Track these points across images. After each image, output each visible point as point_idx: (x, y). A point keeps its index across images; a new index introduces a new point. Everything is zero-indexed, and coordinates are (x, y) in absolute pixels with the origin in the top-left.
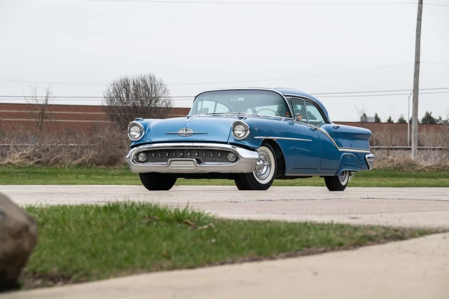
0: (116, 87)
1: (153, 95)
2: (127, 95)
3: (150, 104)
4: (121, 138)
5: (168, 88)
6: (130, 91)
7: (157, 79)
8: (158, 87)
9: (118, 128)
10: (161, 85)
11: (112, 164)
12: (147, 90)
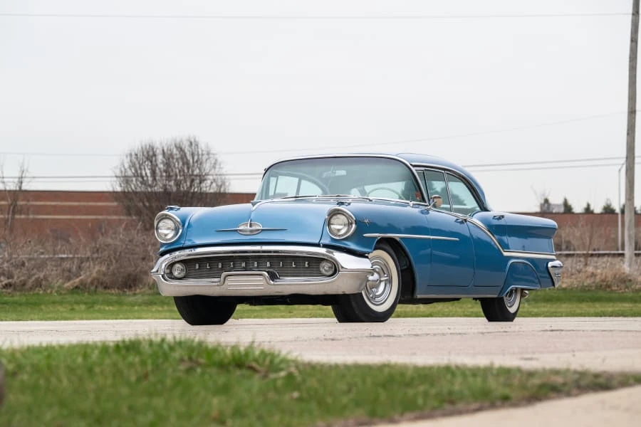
0: (134, 160)
1: (197, 171)
2: (153, 173)
3: (191, 186)
4: (143, 244)
5: (219, 160)
6: (157, 165)
7: (202, 146)
8: (205, 157)
9: (139, 227)
10: (208, 154)
11: (130, 287)
12: (186, 163)
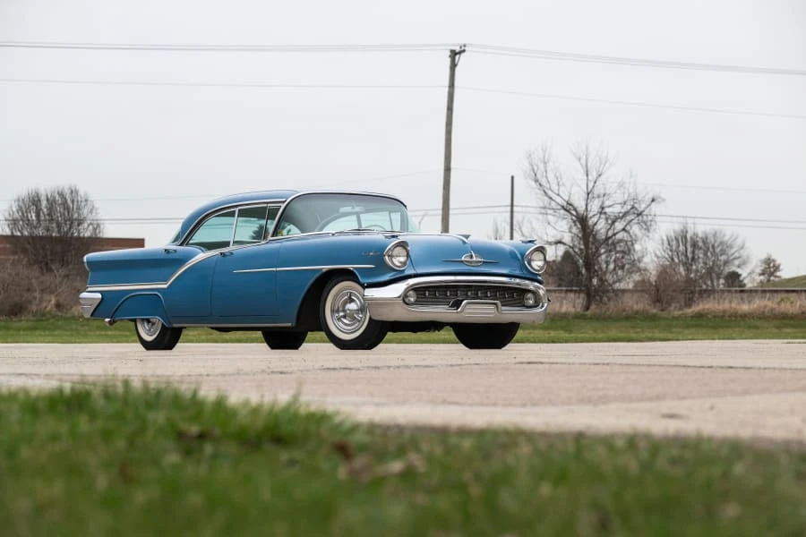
0: (21, 203)
1: (76, 216)
2: (38, 215)
3: (71, 228)
4: (28, 277)
5: (96, 206)
6: (41, 209)
7: (81, 193)
8: (83, 204)
9: (24, 262)
10: (86, 201)
11: (16, 314)
12: (66, 208)
